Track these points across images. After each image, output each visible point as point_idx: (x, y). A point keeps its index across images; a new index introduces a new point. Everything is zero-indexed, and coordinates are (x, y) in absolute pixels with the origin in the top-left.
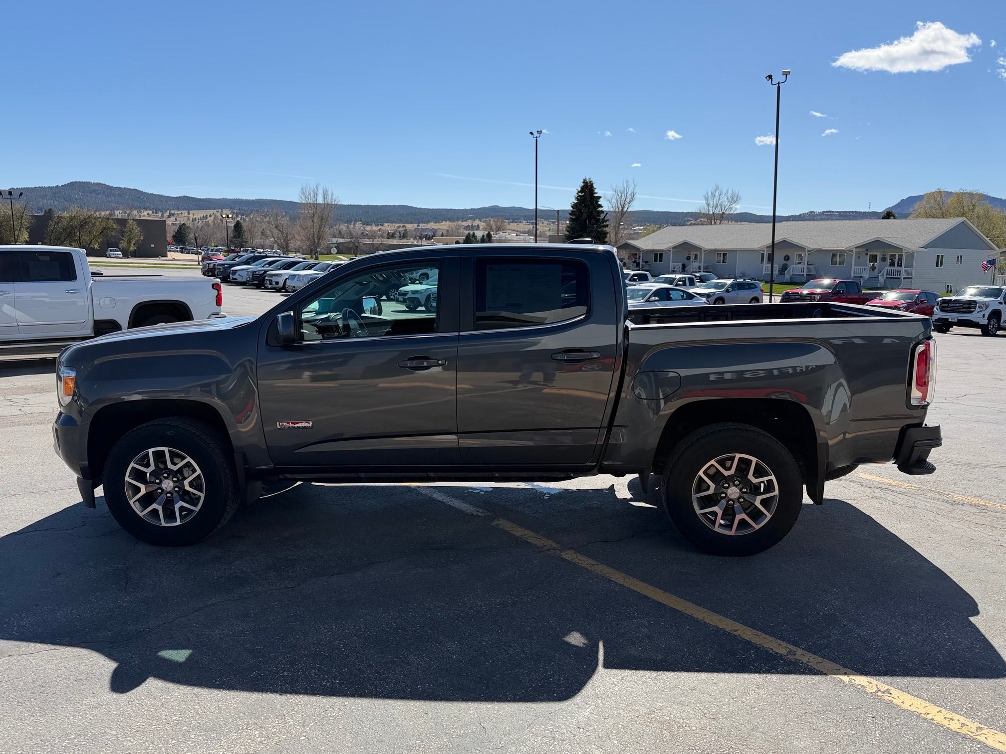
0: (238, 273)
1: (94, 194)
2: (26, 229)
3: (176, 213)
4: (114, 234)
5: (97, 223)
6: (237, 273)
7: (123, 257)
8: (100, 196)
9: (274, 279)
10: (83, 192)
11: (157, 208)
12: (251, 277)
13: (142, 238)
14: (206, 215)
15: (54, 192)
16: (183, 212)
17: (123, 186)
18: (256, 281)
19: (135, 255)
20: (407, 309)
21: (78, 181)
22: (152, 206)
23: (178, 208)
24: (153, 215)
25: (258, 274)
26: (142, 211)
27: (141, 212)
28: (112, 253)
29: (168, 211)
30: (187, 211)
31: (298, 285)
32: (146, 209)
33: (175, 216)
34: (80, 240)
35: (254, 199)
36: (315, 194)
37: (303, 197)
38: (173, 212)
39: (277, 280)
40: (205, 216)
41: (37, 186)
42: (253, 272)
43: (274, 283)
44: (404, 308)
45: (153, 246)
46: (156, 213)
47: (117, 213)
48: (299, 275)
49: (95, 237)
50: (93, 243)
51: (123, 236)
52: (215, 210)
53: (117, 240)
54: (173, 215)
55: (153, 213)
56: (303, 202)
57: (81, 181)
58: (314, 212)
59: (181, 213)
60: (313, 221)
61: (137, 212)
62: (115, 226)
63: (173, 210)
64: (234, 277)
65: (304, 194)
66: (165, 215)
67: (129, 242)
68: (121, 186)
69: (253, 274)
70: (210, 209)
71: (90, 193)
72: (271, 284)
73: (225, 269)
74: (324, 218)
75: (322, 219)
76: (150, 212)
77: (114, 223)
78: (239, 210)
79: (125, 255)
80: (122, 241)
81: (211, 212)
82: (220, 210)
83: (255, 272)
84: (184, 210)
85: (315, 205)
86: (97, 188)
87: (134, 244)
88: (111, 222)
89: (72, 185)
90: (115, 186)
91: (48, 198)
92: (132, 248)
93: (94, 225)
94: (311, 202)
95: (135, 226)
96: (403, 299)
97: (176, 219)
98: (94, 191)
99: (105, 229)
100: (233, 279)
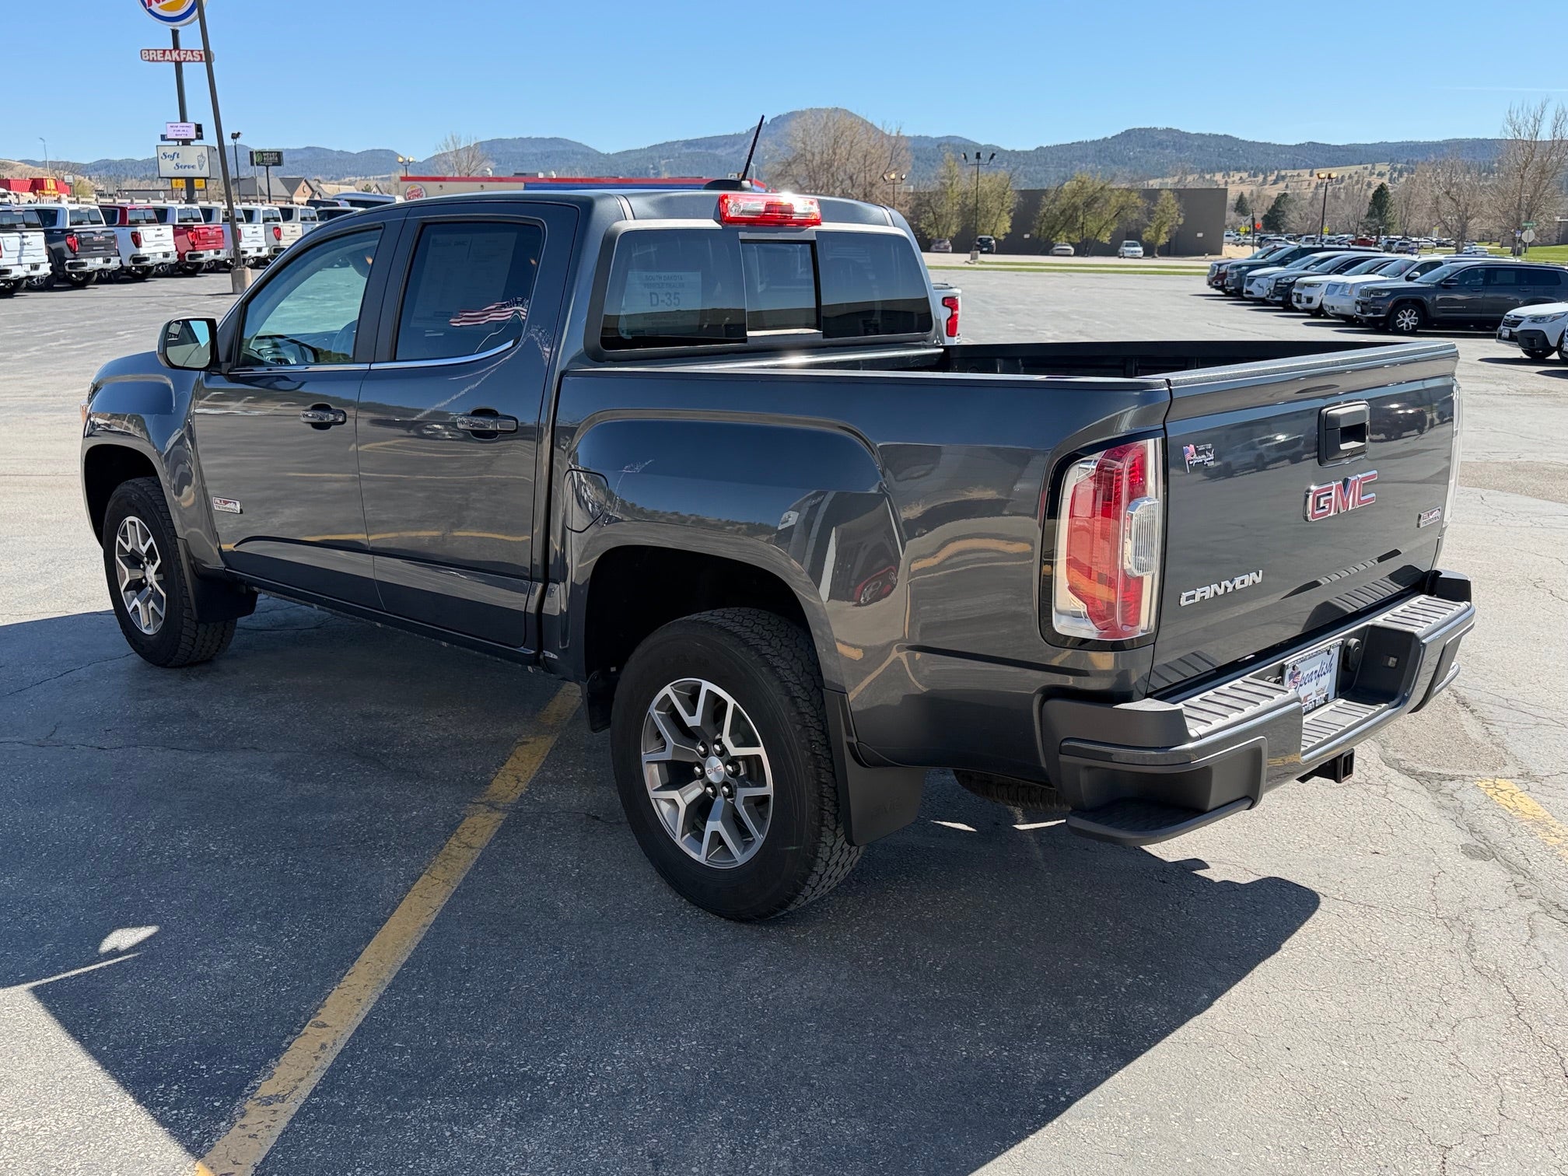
0: (1257, 281)
1: (1158, 149)
2: (1009, 213)
3: (1289, 175)
4: (1135, 216)
5: (1113, 201)
6: (1255, 282)
7: (1144, 255)
8: (1168, 151)
9: (1306, 293)
10: (1141, 147)
11: (1257, 167)
12: (1272, 289)
13: (1181, 221)
14: (1343, 177)
15: (1098, 149)
16: (1301, 172)
17: (1206, 132)
18: (1279, 295)
19: (1168, 251)
20: (1525, 356)
21: (1137, 127)
22: (1250, 165)
23: (1294, 165)
24: (1249, 179)
25: (1285, 284)
26: (1231, 174)
27: (1229, 175)
28: (1127, 249)
29: (1276, 172)
30: (1309, 171)
31: (1339, 305)
32: (1238, 170)
33: (1287, 180)
34: (1083, 228)
35: (1441, 140)
36: (1538, 121)
37: (1510, 129)
38: (1283, 173)
39: (1310, 295)
40: (1340, 177)
41: (1075, 141)
42: (1277, 280)
43: (1304, 300)
44: (1518, 353)
45: (1200, 235)
46: (1255, 176)
47: (1190, 178)
48: (1345, 284)
49: (1106, 223)
50: (1102, 233)
51: (1150, 219)
52: (1362, 166)
53: (1140, 227)
54: (1283, 178)
55: (1249, 176)
56: (1509, 138)
57: (1142, 127)
58: (1527, 159)
59: (1299, 175)
60: (1522, 177)
61: (1224, 177)
62: (1139, 203)
63: (1286, 169)
64: (1249, 289)
65: (1511, 122)
66: (1269, 179)
67: (1158, 230)
68: (1203, 132)
69: (1277, 284)
70: (1352, 164)
71: (1153, 147)
72: (1299, 301)
73: (1242, 274)
74: (1547, 169)
75: (1543, 172)
76: (1245, 175)
77: (1139, 197)
78: (1407, 163)
79: (1149, 252)
80: (1148, 229)
81: (1353, 169)
82: (1370, 166)
83: (1281, 279)
84: (1306, 167)
85: (1532, 146)
86: (1163, 137)
87: (1166, 233)
88: (1135, 195)
89: (1128, 134)
90: (1193, 132)
91: (1089, 159)
92: (1163, 240)
93: (1107, 201)
94: (1527, 138)
95: (1172, 202)
96: (1511, 332)
97: (1287, 187)
98: (1160, 144)
99: (1122, 208)
100: (1248, 292)
